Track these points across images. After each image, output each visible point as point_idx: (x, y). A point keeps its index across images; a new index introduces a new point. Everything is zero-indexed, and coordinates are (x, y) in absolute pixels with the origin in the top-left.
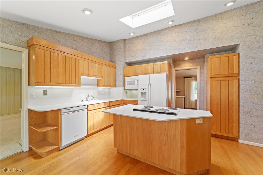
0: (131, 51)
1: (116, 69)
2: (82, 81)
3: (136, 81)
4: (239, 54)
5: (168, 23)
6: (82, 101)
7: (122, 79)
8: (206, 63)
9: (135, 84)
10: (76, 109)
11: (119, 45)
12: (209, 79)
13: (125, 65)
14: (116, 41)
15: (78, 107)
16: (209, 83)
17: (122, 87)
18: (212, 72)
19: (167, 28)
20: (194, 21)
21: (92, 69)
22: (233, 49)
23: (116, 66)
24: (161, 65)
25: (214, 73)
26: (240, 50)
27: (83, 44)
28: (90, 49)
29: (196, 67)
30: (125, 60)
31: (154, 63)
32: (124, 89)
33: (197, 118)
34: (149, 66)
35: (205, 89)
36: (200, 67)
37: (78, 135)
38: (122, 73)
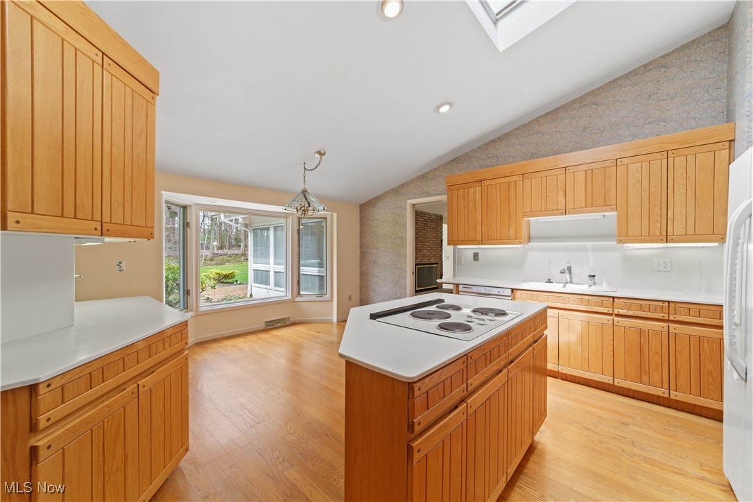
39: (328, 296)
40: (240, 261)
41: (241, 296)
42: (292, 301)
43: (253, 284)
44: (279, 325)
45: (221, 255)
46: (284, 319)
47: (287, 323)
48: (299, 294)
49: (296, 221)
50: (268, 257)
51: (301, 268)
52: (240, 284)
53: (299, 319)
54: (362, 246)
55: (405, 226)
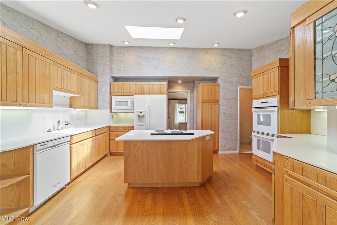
0: (121, 62)
1: (97, 84)
2: (54, 100)
3: (129, 102)
4: (219, 85)
5: (170, 44)
6: (50, 131)
7: (108, 99)
8: (196, 88)
9: (127, 106)
10: (56, 143)
11: (102, 51)
12: (200, 104)
13: (112, 80)
14: (98, 44)
15: (59, 140)
16: (200, 106)
17: (107, 109)
18: (202, 97)
19: (165, 47)
20: (190, 49)
21: (69, 81)
22: (214, 80)
23: (98, 79)
24: (159, 85)
25: (204, 98)
26: (219, 81)
27: (48, 37)
28: (59, 49)
29: (187, 91)
30: (111, 73)
31: (152, 83)
32: (111, 112)
33: (207, 136)
34: (146, 85)
35: (195, 111)
36: (190, 91)
37: (59, 183)
38: (108, 90)
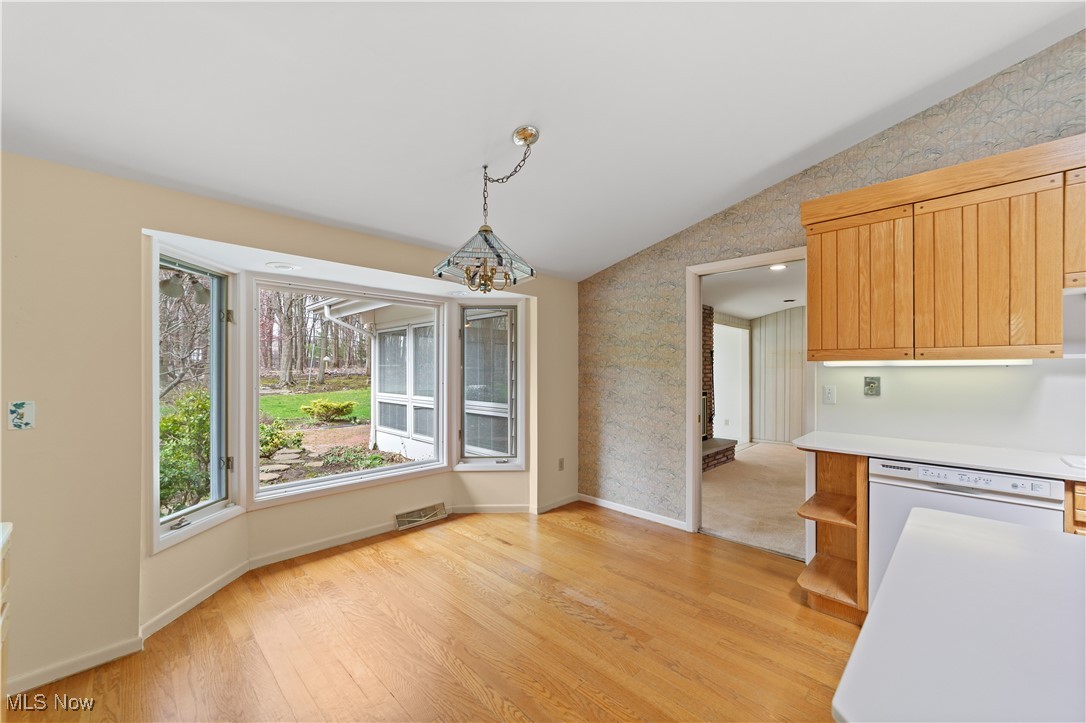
10: (952, 477)
15: (969, 473)
39: (519, 461)
40: (363, 386)
41: (358, 449)
42: (449, 471)
43: (379, 428)
44: (424, 520)
45: (336, 375)
46: (433, 508)
47: (440, 517)
48: (462, 456)
49: (456, 312)
50: (403, 381)
51: (467, 402)
52: (360, 424)
53: (461, 506)
54: (583, 362)
55: (683, 320)
